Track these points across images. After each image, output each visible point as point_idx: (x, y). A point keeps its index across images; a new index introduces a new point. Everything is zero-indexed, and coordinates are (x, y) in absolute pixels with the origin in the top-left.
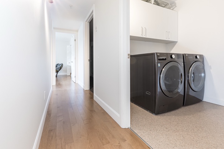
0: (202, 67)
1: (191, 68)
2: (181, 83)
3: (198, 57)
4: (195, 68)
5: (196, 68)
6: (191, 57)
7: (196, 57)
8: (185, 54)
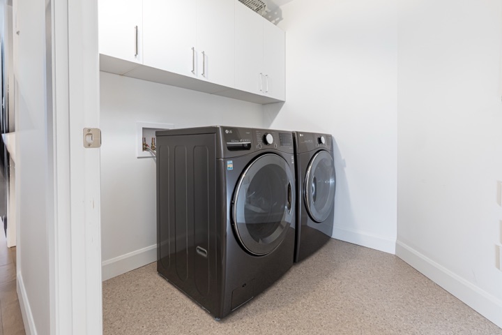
0: (330, 164)
1: (310, 167)
2: (289, 208)
3: (323, 140)
4: (318, 166)
5: (321, 165)
6: (310, 141)
7: (320, 141)
8: (297, 132)
